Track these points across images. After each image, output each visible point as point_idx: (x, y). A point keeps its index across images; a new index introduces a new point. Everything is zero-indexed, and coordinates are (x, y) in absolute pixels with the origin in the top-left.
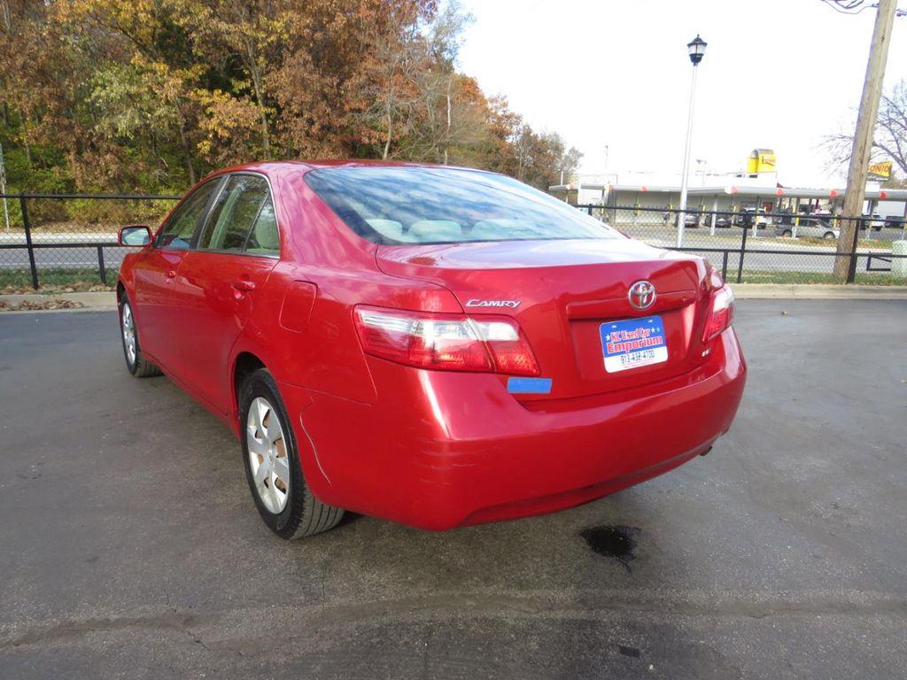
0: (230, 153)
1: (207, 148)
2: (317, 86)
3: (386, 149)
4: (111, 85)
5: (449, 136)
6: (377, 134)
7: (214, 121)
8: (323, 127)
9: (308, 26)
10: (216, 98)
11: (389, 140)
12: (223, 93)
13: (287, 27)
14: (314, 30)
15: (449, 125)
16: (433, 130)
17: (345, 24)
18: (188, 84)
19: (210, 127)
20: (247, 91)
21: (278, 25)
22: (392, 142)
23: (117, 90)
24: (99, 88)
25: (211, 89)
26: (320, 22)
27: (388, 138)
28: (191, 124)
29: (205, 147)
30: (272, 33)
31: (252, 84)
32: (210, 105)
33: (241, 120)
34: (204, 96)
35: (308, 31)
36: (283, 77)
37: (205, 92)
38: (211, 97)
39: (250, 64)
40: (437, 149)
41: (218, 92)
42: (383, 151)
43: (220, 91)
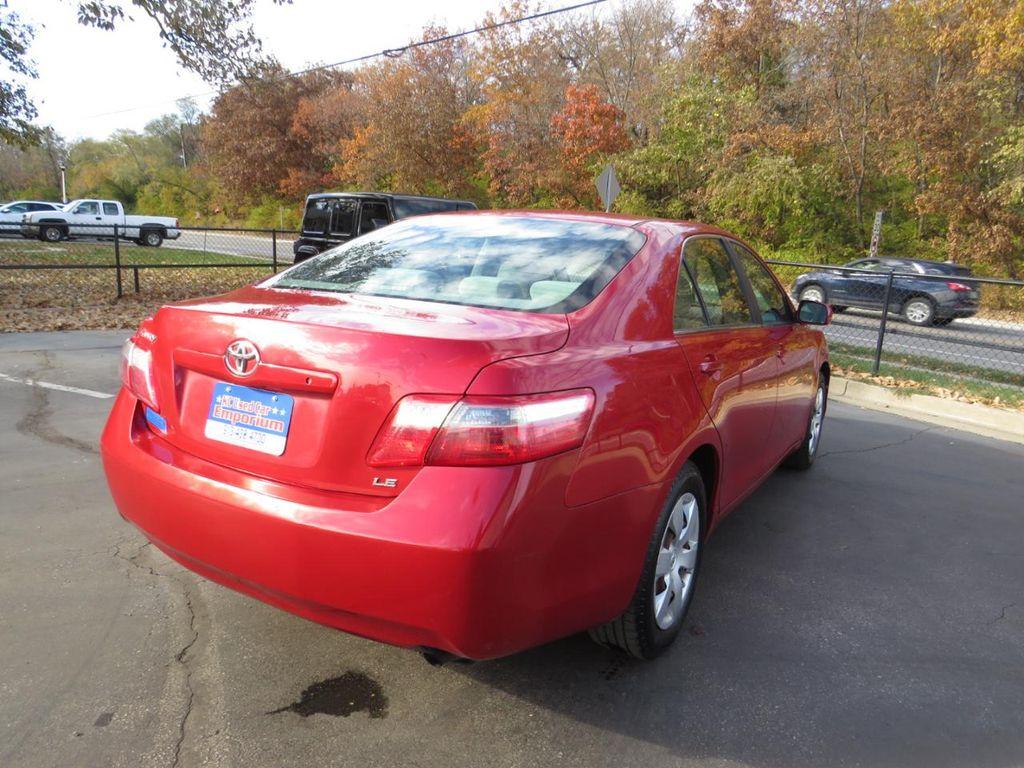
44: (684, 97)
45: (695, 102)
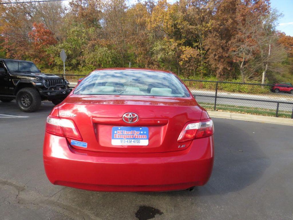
0: (189, 65)
1: (182, 63)
2: (218, 43)
3: (242, 64)
4: (158, 46)
5: (268, 59)
6: (239, 59)
7: (184, 55)
8: (219, 57)
9: (218, 24)
10: (187, 49)
11: (243, 61)
12: (189, 47)
13: (212, 25)
14: (221, 25)
15: (269, 55)
16: (262, 57)
17: (232, 22)
18: (179, 45)
19: (183, 57)
20: (197, 46)
21: (209, 25)
22: (244, 61)
23: (159, 47)
24: (155, 47)
25: (186, 46)
26: (223, 23)
27: (243, 60)
28: (179, 57)
29: (181, 63)
30: (207, 27)
31: (199, 44)
32: (185, 51)
33: (192, 55)
34: (183, 48)
35: (218, 26)
36: (208, 41)
37: (184, 47)
38: (185, 48)
39: (199, 38)
40: (263, 64)
41: (187, 47)
42: (241, 64)
43: (188, 46)
44: (73, 29)
45: (77, 31)
